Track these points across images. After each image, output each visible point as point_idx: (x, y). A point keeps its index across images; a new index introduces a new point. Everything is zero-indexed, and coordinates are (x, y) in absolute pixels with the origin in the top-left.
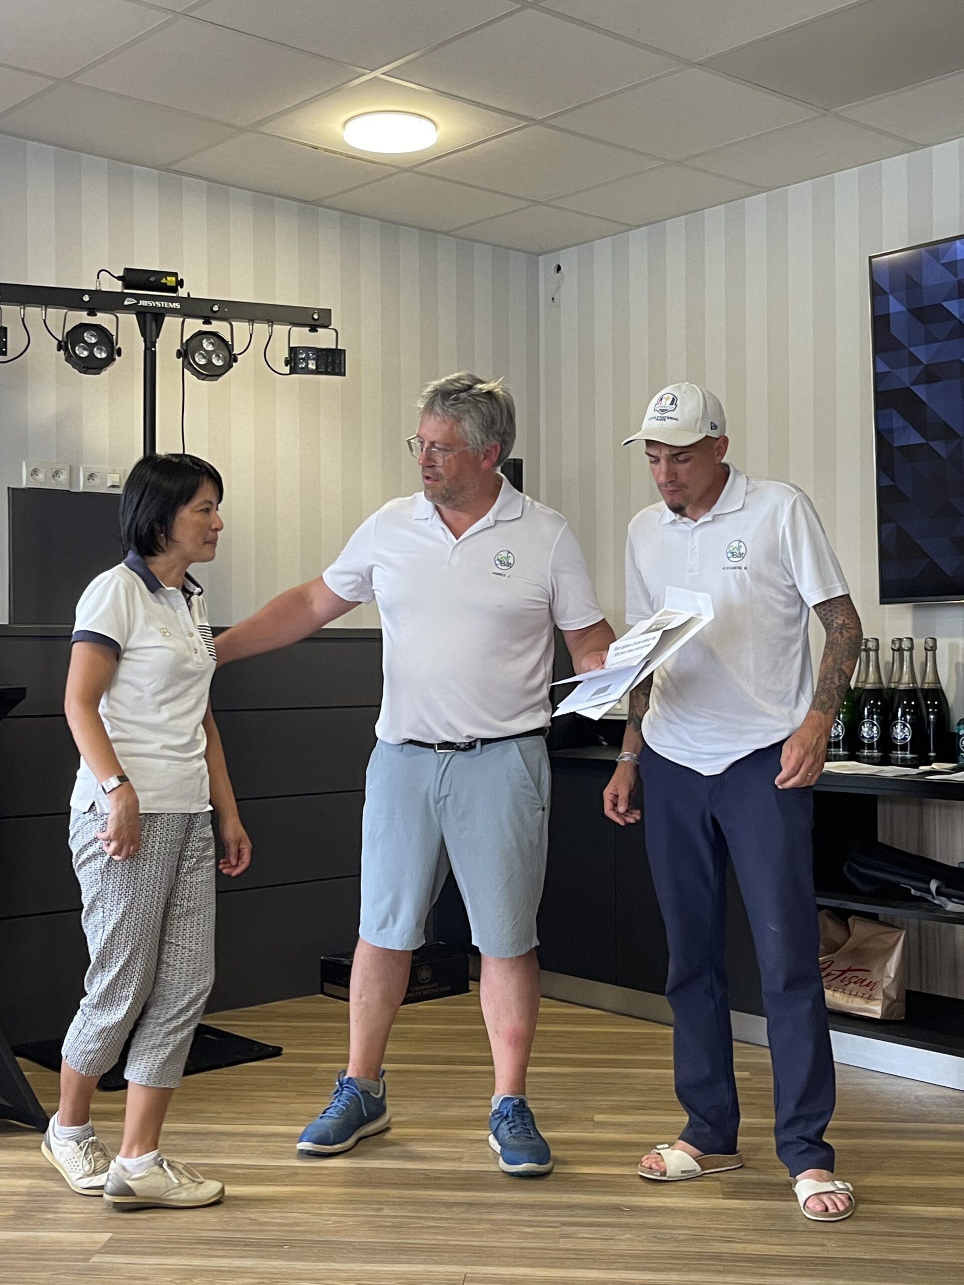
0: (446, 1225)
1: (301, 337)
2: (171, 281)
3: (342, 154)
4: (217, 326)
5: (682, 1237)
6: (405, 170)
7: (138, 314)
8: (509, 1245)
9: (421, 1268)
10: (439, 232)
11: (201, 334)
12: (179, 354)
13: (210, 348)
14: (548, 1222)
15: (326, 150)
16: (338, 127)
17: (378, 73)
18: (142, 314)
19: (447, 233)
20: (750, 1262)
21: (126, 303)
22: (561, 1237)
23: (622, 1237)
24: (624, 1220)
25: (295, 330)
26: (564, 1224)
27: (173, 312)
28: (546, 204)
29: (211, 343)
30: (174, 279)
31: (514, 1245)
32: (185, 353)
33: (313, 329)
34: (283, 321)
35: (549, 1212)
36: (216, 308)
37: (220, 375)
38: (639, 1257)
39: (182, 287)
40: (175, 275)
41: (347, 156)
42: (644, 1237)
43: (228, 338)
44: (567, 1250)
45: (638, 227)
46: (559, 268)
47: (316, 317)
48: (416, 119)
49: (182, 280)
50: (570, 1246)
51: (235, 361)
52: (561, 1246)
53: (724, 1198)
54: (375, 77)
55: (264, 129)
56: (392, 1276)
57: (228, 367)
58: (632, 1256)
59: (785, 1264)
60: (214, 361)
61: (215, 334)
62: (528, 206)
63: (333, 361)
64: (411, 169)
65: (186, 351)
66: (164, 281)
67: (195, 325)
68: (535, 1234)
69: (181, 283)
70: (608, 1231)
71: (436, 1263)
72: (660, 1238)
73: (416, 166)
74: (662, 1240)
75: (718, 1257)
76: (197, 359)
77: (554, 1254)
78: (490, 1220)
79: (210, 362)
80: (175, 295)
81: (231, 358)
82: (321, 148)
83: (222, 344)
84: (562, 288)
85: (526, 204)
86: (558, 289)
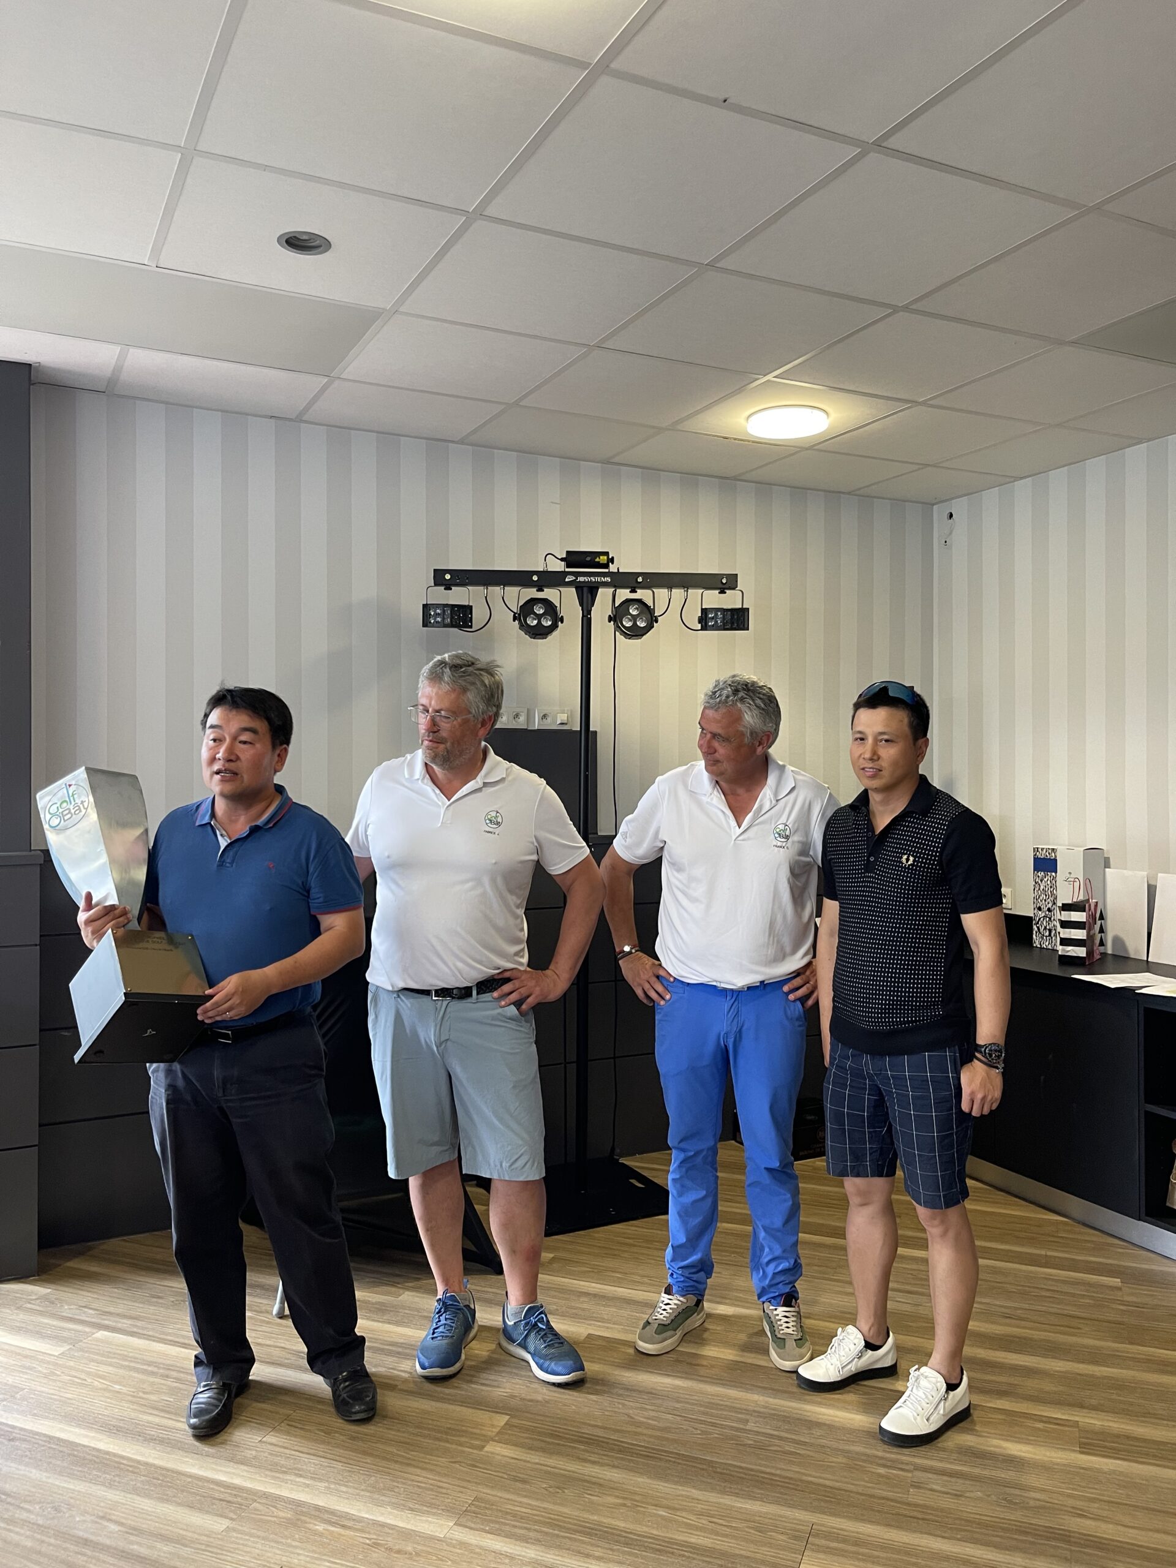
1: (713, 599)
2: (603, 559)
3: (749, 441)
4: (640, 594)
5: (1032, 1503)
6: (807, 449)
7: (577, 588)
8: (860, 1489)
10: (843, 493)
11: (628, 602)
12: (610, 619)
13: (635, 613)
15: (735, 439)
16: (741, 420)
17: (770, 377)
18: (579, 588)
19: (849, 493)
21: (567, 580)
22: (911, 1486)
23: (972, 1495)
24: (977, 1471)
25: (707, 593)
26: (916, 1468)
27: (605, 585)
28: (934, 466)
29: (636, 608)
30: (606, 557)
31: (865, 1490)
32: (615, 618)
33: (722, 592)
34: (696, 586)
36: (640, 579)
37: (643, 635)
38: (986, 1526)
39: (613, 563)
40: (607, 554)
41: (753, 442)
42: (994, 1498)
43: (650, 604)
44: (916, 1505)
45: (1022, 478)
46: (951, 516)
47: (724, 581)
48: (809, 410)
49: (613, 558)
50: (919, 1500)
51: (657, 622)
52: (911, 1499)
53: (1080, 1456)
54: (768, 381)
55: (679, 427)
57: (650, 627)
58: (980, 1524)
60: (638, 623)
61: (639, 601)
62: (919, 469)
63: (738, 619)
64: (811, 448)
65: (615, 616)
66: (597, 560)
67: (624, 594)
68: (888, 1476)
69: (612, 560)
70: (959, 1485)
71: (786, 1503)
73: (814, 445)
74: (1011, 1504)
76: (624, 623)
77: (902, 1510)
79: (635, 624)
80: (607, 570)
81: (653, 620)
82: (731, 438)
83: (645, 609)
84: (954, 533)
85: (917, 467)
86: (951, 533)
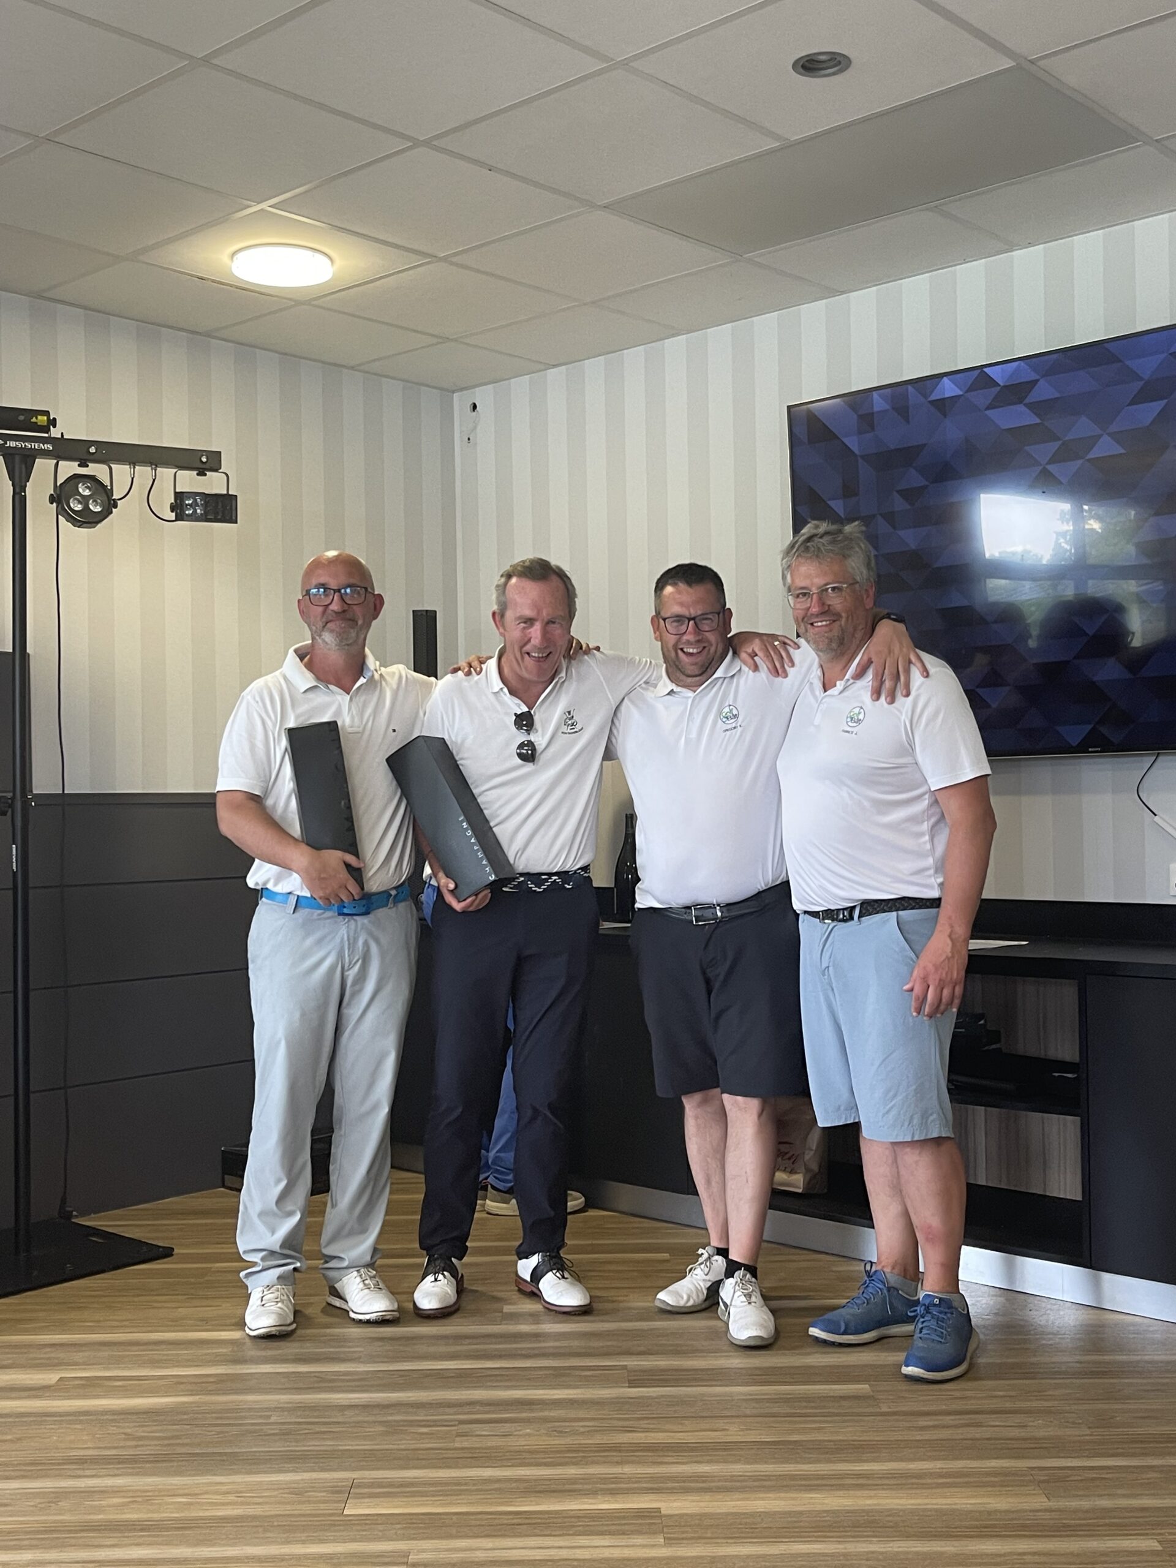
0: (338, 1429)
1: (188, 481)
2: (42, 420)
3: (231, 286)
4: (93, 469)
5: (582, 1430)
6: (303, 303)
7: (5, 456)
8: (403, 1447)
9: (307, 1476)
10: (346, 367)
11: (76, 477)
12: (52, 500)
13: (87, 493)
14: (446, 1421)
15: (214, 281)
16: (224, 258)
17: (264, 206)
18: (10, 457)
19: (352, 368)
20: (649, 1451)
22: (456, 1436)
23: (521, 1433)
24: (524, 1415)
25: (180, 473)
26: (462, 1422)
27: (45, 454)
28: (456, 340)
29: (87, 487)
30: (45, 418)
31: (408, 1446)
33: (202, 473)
34: (167, 464)
35: (448, 1410)
36: (93, 450)
37: (97, 522)
38: (538, 1452)
39: (54, 426)
40: (47, 413)
41: (237, 287)
42: (543, 1431)
43: (107, 482)
44: (463, 1449)
45: (555, 366)
46: (475, 407)
47: (204, 459)
48: (310, 253)
49: (55, 419)
50: (466, 1444)
51: (115, 506)
52: (457, 1445)
53: (629, 1387)
54: (262, 210)
55: (143, 258)
56: (276, 1486)
57: (106, 513)
58: (530, 1452)
59: (685, 1451)
60: (91, 507)
61: (92, 478)
62: (438, 343)
63: (224, 507)
64: (308, 302)
65: (59, 496)
66: (34, 420)
67: (69, 468)
68: (432, 1434)
69: (53, 422)
70: (507, 1427)
71: (323, 1470)
72: (561, 1432)
73: (315, 299)
74: (561, 1433)
75: (617, 1448)
76: (72, 505)
77: (450, 1454)
78: (385, 1422)
79: (86, 508)
80: (46, 435)
81: (110, 505)
82: (208, 279)
83: (100, 489)
84: (479, 428)
85: (435, 340)
86: (475, 428)
